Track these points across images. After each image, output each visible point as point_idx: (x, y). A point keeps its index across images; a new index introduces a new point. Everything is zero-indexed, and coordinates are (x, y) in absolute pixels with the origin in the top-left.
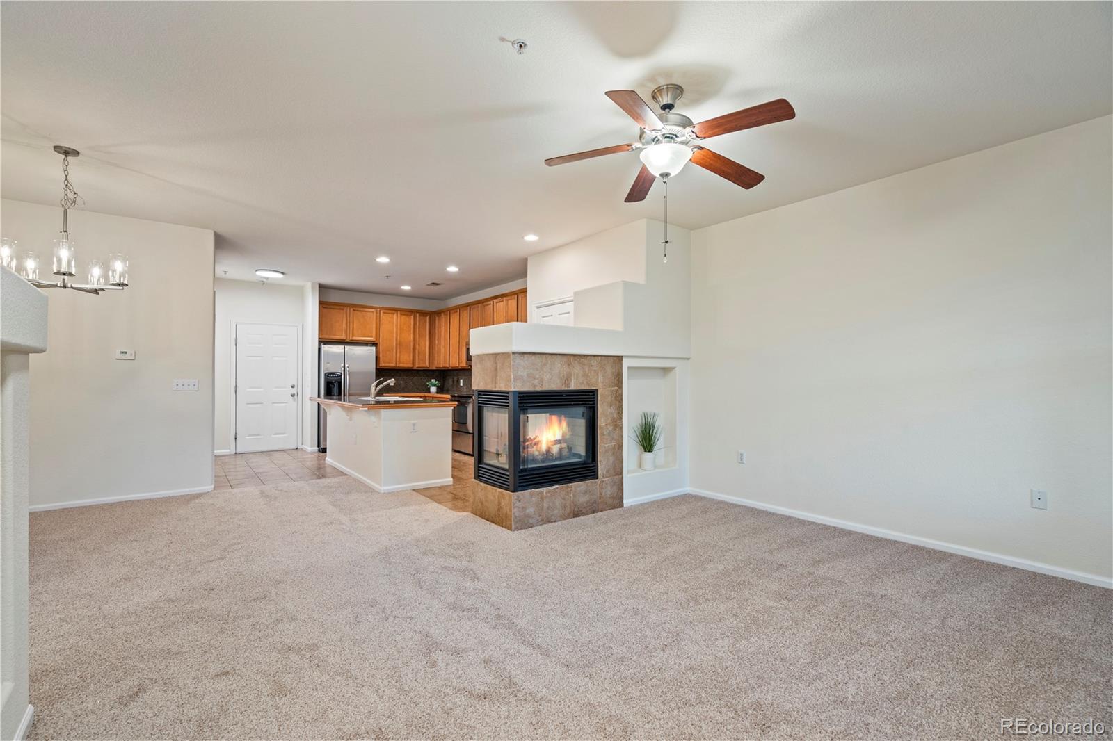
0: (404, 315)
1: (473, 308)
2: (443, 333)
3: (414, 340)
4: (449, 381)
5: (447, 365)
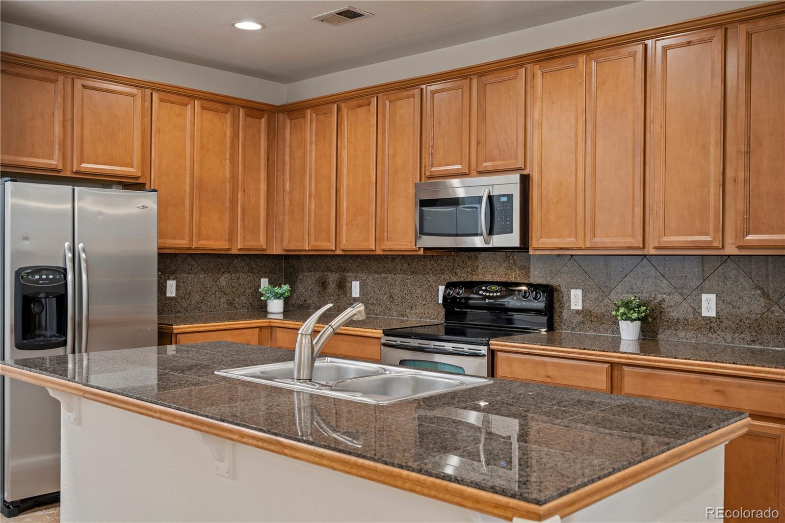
0: (209, 110)
1: (433, 93)
2: (311, 160)
3: (234, 177)
4: (308, 283)
5: (328, 245)
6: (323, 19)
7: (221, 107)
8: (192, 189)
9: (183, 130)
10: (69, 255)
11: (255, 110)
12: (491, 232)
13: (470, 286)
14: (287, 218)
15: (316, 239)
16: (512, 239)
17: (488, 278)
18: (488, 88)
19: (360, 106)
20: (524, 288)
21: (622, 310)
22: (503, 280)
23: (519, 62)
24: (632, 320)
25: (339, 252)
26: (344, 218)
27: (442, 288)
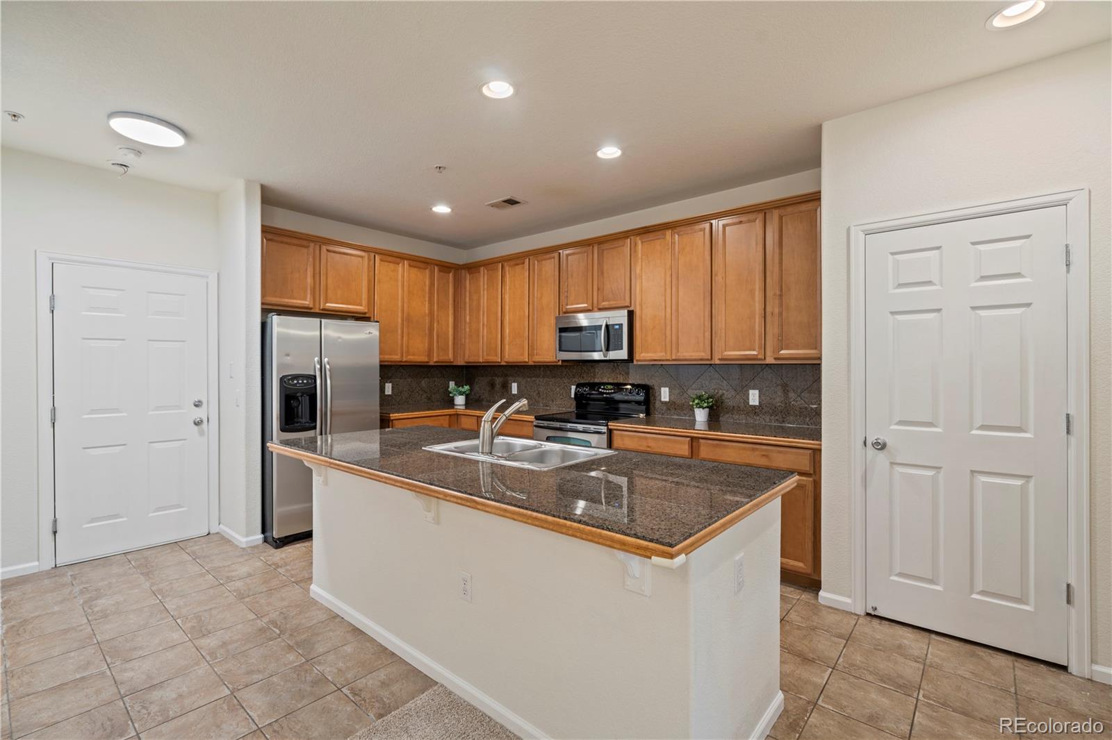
0: (415, 267)
1: (568, 255)
2: (484, 301)
3: (431, 313)
4: (481, 385)
5: (496, 358)
6: (493, 205)
7: (422, 265)
8: (403, 321)
9: (397, 280)
10: (318, 366)
11: (445, 267)
12: (608, 349)
13: (593, 386)
14: (467, 341)
15: (487, 355)
16: (622, 354)
17: (605, 380)
18: (605, 252)
19: (517, 265)
20: (629, 387)
21: (696, 401)
22: (615, 381)
23: (626, 235)
24: (703, 408)
25: (503, 363)
26: (507, 340)
27: (573, 387)
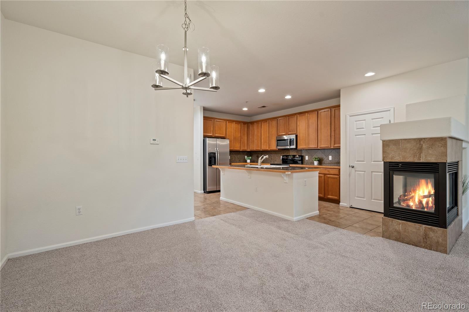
0: (236, 124)
1: (280, 120)
2: (256, 133)
3: (241, 136)
4: (255, 157)
5: (259, 149)
6: (259, 108)
7: (238, 123)
9: (232, 128)
10: (216, 150)
11: (245, 123)
12: (290, 145)
13: (287, 156)
14: (251, 144)
15: (257, 148)
16: (294, 147)
17: (290, 154)
18: (290, 119)
19: (265, 122)
20: (298, 156)
21: (314, 159)
22: (293, 154)
23: (295, 114)
24: (316, 161)
25: (261, 150)
26: (262, 143)
27: (281, 157)
